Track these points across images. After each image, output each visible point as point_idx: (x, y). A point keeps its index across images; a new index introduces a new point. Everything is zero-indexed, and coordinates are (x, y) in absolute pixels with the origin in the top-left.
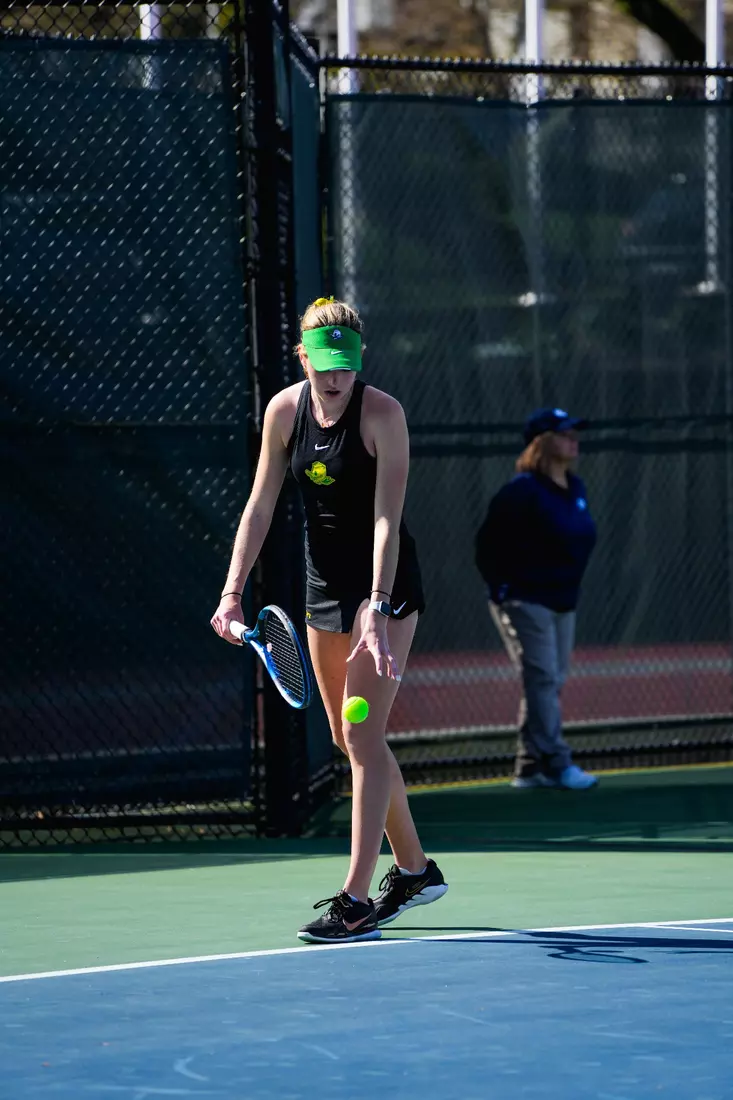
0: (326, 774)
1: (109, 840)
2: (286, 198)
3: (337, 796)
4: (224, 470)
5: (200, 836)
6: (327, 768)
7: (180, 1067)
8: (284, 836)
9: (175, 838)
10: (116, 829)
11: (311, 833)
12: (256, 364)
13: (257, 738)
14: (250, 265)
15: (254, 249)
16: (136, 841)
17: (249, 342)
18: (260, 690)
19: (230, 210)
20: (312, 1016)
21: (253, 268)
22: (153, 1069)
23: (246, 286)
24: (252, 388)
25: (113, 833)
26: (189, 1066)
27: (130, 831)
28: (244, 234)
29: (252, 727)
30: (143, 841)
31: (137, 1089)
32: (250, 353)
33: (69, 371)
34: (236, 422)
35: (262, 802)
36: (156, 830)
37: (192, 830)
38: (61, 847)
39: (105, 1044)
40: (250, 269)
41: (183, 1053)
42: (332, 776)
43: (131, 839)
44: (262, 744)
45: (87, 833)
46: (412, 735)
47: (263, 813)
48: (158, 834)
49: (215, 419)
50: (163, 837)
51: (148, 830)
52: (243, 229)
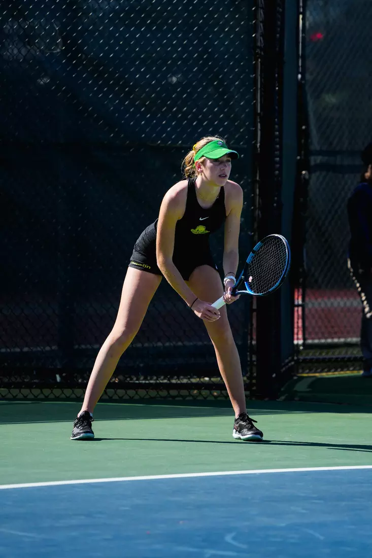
0: (290, 362)
1: (161, 397)
2: (281, 10)
3: (295, 376)
4: (237, 175)
5: (215, 397)
6: (290, 358)
7: (228, 538)
8: (266, 399)
9: (200, 398)
10: (164, 391)
11: (283, 398)
12: (259, 111)
13: (252, 339)
14: (258, 51)
15: (261, 41)
16: (177, 399)
17: (256, 99)
18: (254, 310)
19: (247, 17)
20: (304, 511)
21: (259, 52)
22: (212, 539)
23: (255, 63)
24: (256, 127)
25: (164, 393)
26: (234, 538)
27: (173, 392)
28: (256, 32)
29: (249, 332)
30: (181, 399)
31: (206, 551)
32: (255, 105)
33: (146, 112)
34: (245, 146)
35: (254, 378)
36: (189, 392)
37: (211, 393)
38: (131, 400)
39: (181, 522)
40: (258, 53)
41: (229, 530)
42: (293, 363)
43: (173, 397)
44: (254, 342)
45: (147, 392)
46: (342, 340)
47: (254, 385)
48: (190, 395)
49: (233, 144)
50: (193, 396)
51: (184, 392)
52: (255, 29)
